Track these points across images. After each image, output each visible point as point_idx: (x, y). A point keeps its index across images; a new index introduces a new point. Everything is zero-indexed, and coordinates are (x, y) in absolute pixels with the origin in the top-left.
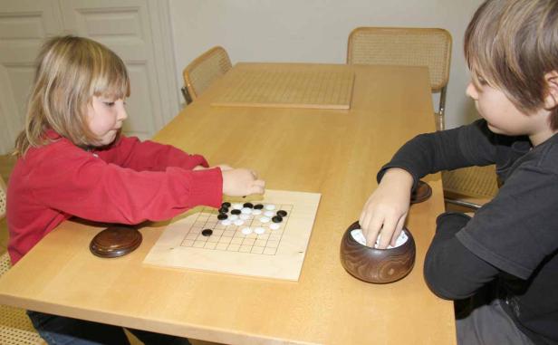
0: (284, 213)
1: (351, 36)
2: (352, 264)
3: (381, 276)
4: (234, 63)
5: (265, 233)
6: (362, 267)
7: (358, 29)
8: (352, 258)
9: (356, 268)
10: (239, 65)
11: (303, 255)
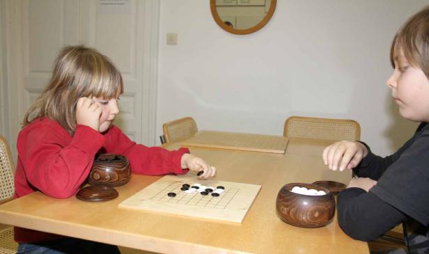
2: (286, 209)
3: (308, 217)
6: (293, 210)
7: (292, 118)
8: (285, 203)
9: (289, 211)
11: (246, 211)
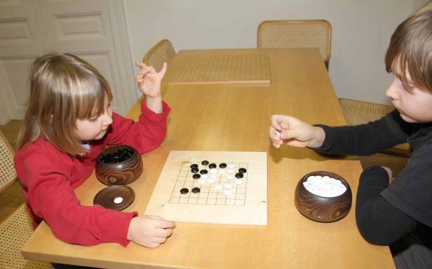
0: (244, 170)
1: (260, 27)
4: (177, 51)
5: (232, 188)
6: (315, 212)
7: (264, 22)
9: (311, 213)
10: (181, 52)
11: (266, 204)
